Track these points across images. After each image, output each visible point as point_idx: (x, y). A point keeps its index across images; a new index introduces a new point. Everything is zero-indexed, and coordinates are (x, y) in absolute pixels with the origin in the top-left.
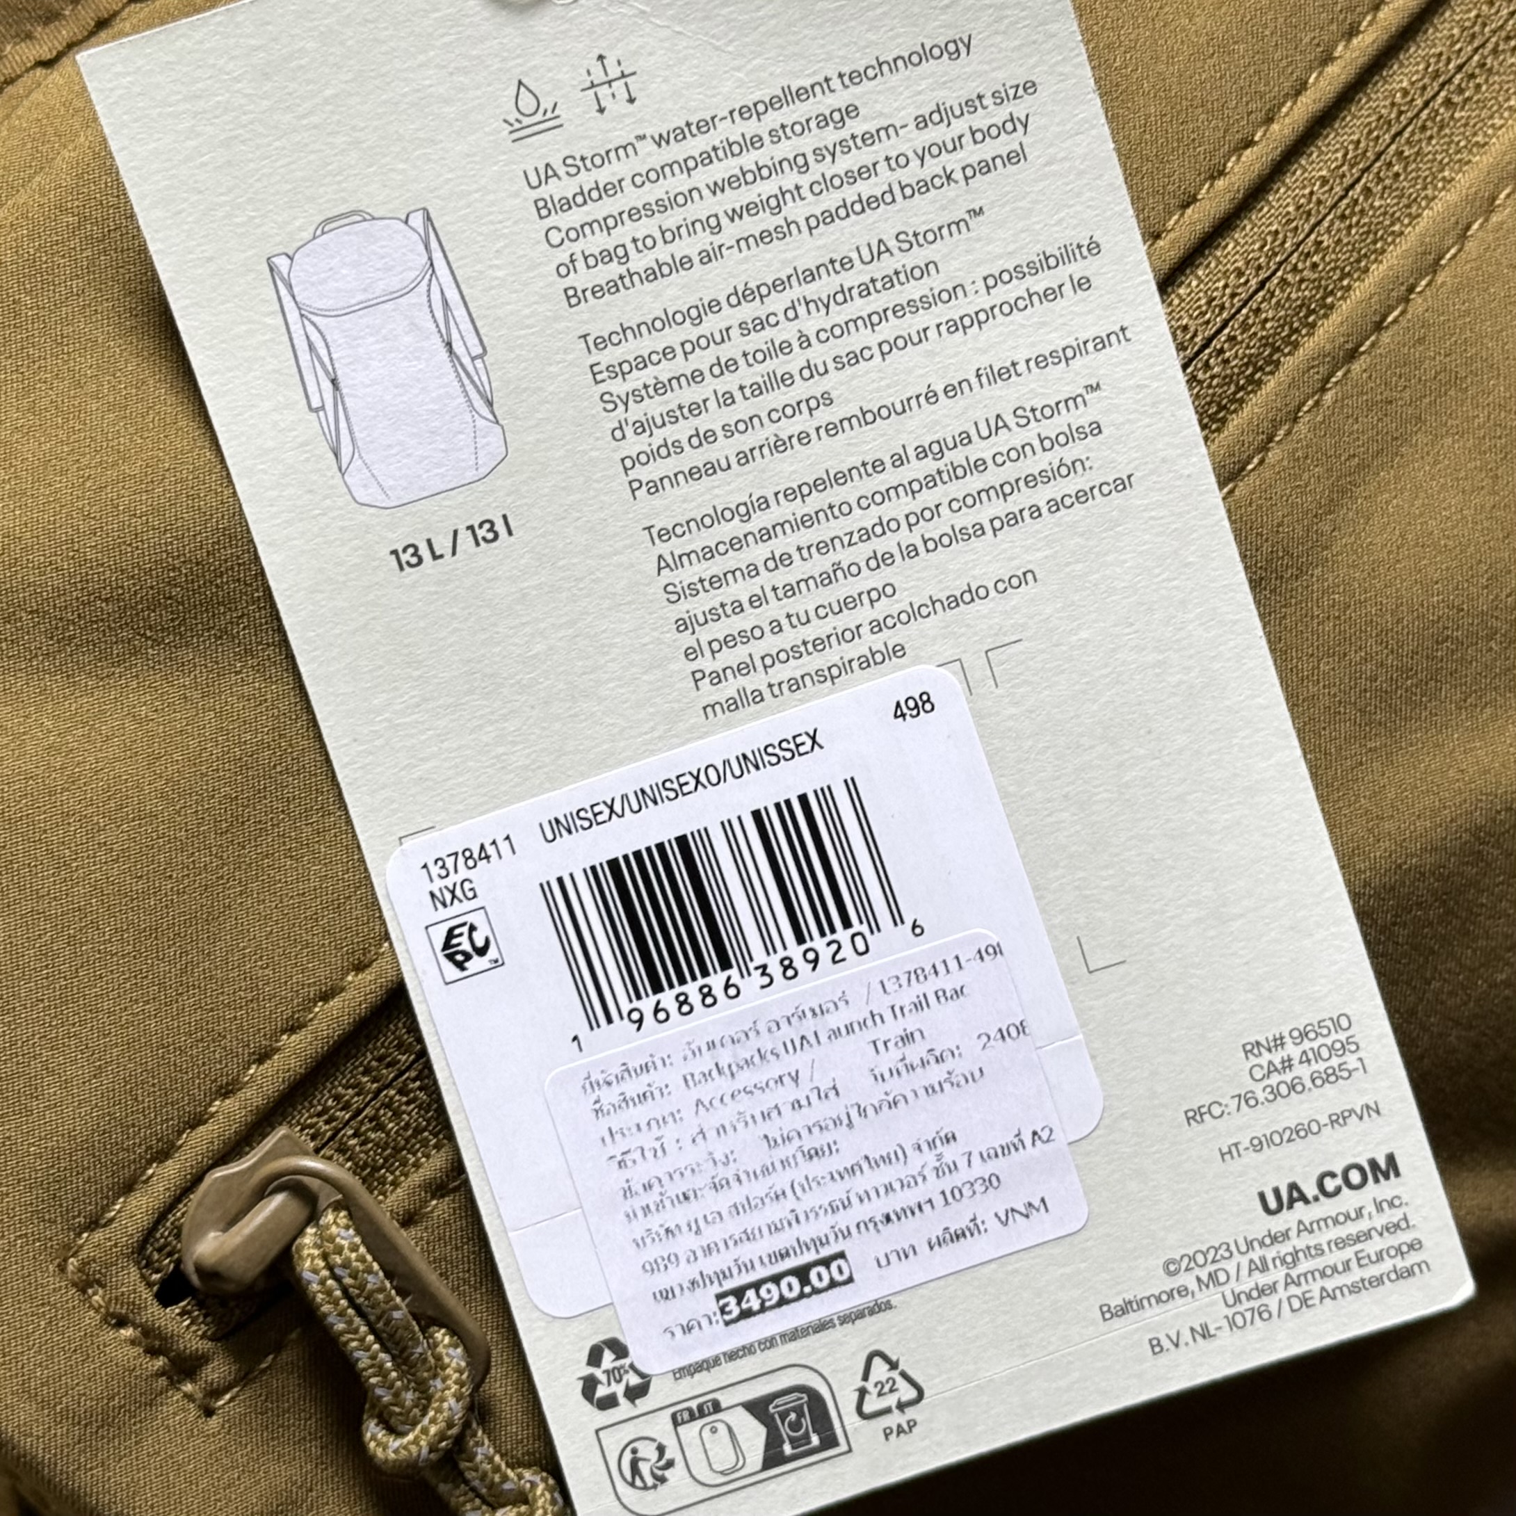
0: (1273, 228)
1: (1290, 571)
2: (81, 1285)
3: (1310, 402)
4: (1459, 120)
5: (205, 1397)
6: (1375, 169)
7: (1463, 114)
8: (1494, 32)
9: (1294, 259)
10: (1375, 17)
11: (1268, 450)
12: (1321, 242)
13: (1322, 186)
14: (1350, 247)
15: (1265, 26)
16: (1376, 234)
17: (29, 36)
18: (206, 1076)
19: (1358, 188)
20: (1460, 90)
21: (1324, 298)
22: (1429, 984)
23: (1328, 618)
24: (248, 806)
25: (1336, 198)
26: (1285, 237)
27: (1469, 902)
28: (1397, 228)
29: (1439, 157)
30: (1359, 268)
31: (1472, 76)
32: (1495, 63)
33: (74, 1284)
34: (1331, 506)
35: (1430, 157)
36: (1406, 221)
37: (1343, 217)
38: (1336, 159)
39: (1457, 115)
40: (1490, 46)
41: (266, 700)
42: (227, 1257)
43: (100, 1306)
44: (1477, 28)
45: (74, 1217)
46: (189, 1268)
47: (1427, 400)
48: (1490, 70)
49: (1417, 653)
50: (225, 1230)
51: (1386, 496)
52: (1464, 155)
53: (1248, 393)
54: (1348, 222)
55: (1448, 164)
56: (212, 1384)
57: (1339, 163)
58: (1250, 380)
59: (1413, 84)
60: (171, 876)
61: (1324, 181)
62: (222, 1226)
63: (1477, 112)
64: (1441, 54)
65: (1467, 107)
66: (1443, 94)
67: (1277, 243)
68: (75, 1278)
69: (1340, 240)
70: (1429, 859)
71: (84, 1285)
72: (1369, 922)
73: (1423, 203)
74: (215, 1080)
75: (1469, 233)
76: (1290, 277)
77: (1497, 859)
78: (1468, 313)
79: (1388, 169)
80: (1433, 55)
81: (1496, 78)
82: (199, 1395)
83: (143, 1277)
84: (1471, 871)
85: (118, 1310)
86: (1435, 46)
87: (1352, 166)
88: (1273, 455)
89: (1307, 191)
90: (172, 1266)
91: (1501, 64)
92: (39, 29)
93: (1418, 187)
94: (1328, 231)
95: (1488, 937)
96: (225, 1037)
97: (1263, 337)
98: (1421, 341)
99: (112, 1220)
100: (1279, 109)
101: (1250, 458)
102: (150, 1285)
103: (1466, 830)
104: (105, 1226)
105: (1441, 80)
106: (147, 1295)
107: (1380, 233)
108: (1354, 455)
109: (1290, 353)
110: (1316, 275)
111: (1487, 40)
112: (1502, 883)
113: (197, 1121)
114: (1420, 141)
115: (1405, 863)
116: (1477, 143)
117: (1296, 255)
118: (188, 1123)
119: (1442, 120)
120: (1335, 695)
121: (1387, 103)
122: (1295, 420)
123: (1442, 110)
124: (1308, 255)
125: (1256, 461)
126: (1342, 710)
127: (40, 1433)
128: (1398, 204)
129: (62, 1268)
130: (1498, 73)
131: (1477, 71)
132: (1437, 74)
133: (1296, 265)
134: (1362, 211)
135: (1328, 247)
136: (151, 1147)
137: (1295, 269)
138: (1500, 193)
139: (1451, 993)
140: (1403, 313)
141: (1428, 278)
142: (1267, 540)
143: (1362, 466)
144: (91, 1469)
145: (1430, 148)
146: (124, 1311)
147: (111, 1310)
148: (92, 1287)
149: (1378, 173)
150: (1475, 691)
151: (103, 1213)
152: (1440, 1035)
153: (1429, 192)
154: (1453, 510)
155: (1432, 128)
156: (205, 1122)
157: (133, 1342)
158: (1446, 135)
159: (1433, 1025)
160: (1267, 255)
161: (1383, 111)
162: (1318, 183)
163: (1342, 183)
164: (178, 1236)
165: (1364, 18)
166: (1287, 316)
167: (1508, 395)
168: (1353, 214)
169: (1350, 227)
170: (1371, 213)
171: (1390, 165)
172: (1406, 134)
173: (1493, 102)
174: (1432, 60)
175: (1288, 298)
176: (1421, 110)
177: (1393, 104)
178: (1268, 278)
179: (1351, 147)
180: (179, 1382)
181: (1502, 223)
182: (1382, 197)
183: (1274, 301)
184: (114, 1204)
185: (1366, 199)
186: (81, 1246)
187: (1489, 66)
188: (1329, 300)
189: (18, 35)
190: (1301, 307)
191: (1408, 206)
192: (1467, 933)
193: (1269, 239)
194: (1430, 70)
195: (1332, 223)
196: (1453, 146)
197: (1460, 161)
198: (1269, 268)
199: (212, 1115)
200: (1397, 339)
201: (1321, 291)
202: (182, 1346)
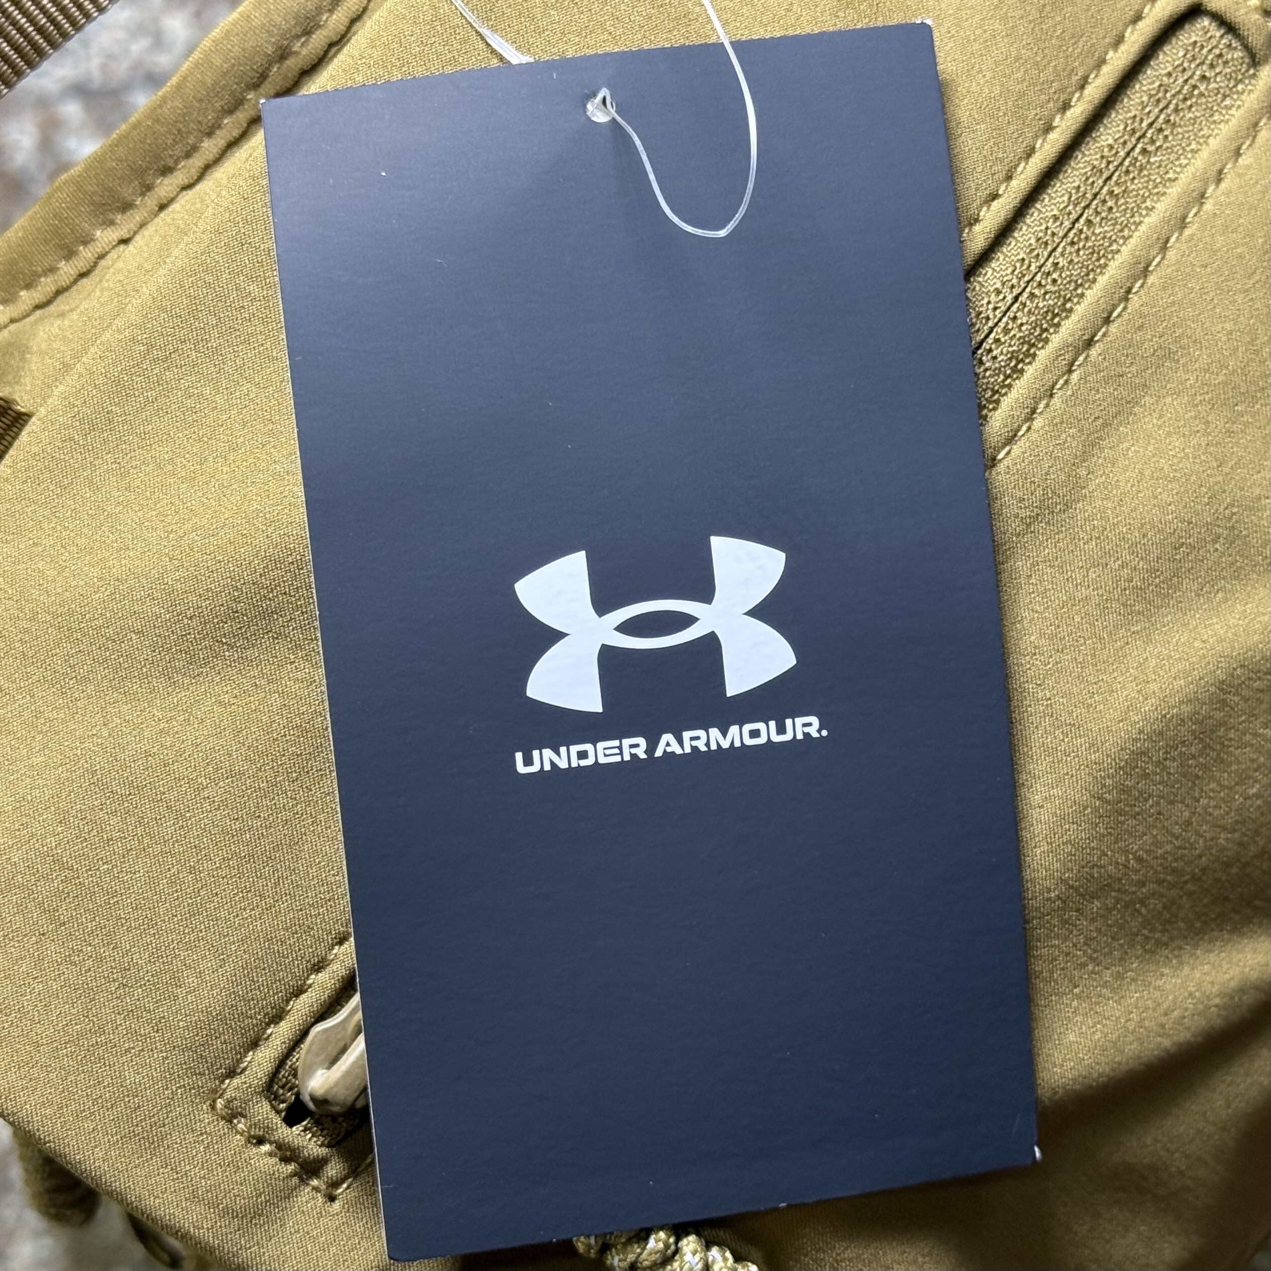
0: (1020, 257)
1: (1058, 507)
2: (228, 1118)
3: (1061, 382)
4: (1154, 163)
5: (327, 1188)
6: (1093, 206)
7: (1156, 159)
8: (1173, 96)
9: (1038, 278)
10: (1081, 94)
11: (1033, 420)
12: (1058, 263)
13: (1055, 222)
14: (1080, 265)
15: (999, 109)
16: (1098, 253)
17: (112, 223)
18: (302, 958)
19: (1082, 221)
20: (1153, 141)
21: (1064, 304)
22: (1198, 801)
23: (1091, 539)
24: (310, 759)
25: (1066, 230)
26: (1030, 262)
27: (1220, 737)
28: (1114, 247)
29: (1141, 192)
30: (1089, 280)
31: (1161, 130)
32: (1177, 119)
33: (223, 1118)
34: (1085, 457)
35: (1135, 193)
36: (1121, 242)
37: (1072, 243)
38: (1063, 202)
39: (1152, 160)
40: (1172, 107)
41: (315, 681)
42: (332, 1088)
43: (244, 1131)
44: (1160, 95)
45: (218, 1069)
46: (306, 1098)
47: (1150, 372)
48: (1174, 124)
49: (1161, 558)
50: (329, 1068)
51: (1126, 445)
52: (1161, 189)
53: (1014, 380)
54: (1076, 247)
55: (1149, 197)
56: (332, 1178)
57: (1065, 204)
58: (1015, 370)
59: (1116, 140)
60: (259, 816)
61: (1056, 218)
62: (327, 1065)
63: (1167, 156)
64: (1135, 117)
65: (1159, 154)
66: (1140, 146)
67: (1024, 267)
68: (224, 1113)
69: (1072, 261)
70: (1186, 709)
71: (231, 1116)
72: (1147, 759)
73: (1133, 228)
74: (310, 961)
75: (1169, 245)
76: (1036, 291)
77: (1238, 704)
78: (1173, 303)
79: (1103, 205)
80: (1130, 118)
81: (1180, 130)
82: (324, 1187)
83: (273, 1107)
84: (1218, 715)
85: (257, 1133)
86: (1130, 111)
87: (1075, 205)
88: (1038, 423)
89: (1043, 227)
90: (293, 1097)
91: (1181, 119)
92: (119, 217)
93: (1128, 216)
94: (1062, 255)
95: (1239, 763)
96: (313, 929)
97: (1020, 337)
98: (1140, 328)
99: (245, 1069)
100: (1015, 169)
101: (1020, 427)
102: (278, 1112)
103: (1212, 685)
104: (241, 1073)
105: (1137, 135)
106: (277, 1120)
107: (1102, 253)
108: (1098, 418)
109: (1043, 347)
110: (1056, 288)
111: (1170, 102)
112: (1244, 721)
113: (299, 992)
114: (1126, 182)
115: (1169, 713)
116: (1169, 179)
117: (1039, 275)
118: (293, 993)
119: (1141, 165)
120: (1102, 595)
121: (1098, 156)
122: (1052, 396)
123: (1140, 158)
124: (1049, 274)
125: (1024, 428)
126: (1109, 605)
127: (209, 1226)
128: (1113, 230)
129: (213, 1107)
130: (1180, 126)
131: (1164, 126)
132: (1134, 131)
133: (1040, 282)
134: (1087, 238)
135: (1063, 267)
136: (268, 1014)
137: (1040, 285)
138: (1188, 213)
139: (1215, 807)
140: (1125, 309)
141: (1141, 281)
142: (1039, 486)
143: (1105, 425)
144: (250, 1248)
145: (1133, 186)
146: (261, 1133)
147: (252, 1133)
148: (236, 1118)
149: (1096, 209)
150: (1209, 582)
151: (238, 1065)
152: (1212, 839)
153: (1137, 219)
154: (1177, 450)
155: (1133, 172)
156: (306, 991)
157: (271, 1154)
158: (1145, 176)
159: (1205, 832)
160: (1017, 277)
161: (1095, 163)
162: (1051, 221)
163: (1069, 219)
164: (295, 1076)
165: (1073, 95)
166: (1037, 320)
167: (1210, 361)
168: (1080, 240)
169: (1079, 250)
170: (1093, 238)
171: (1104, 202)
172: (1115, 178)
173: (1178, 147)
174: (1129, 122)
175: (1037, 307)
176: (1124, 159)
177: (1102, 157)
178: (1020, 294)
179: (1073, 191)
180: (307, 1179)
181: (1193, 235)
182: (1101, 226)
183: (1026, 310)
184: (245, 1057)
185: (1089, 229)
186: (225, 1090)
187: (1172, 121)
188: (1068, 305)
189: (104, 223)
190: (1047, 312)
191: (1121, 231)
192: (1222, 761)
193: (1018, 265)
194: (1128, 129)
195: (1064, 247)
196: (1151, 183)
197: (1157, 193)
198: (1019, 286)
199: (310, 986)
200: (1122, 328)
201: (1062, 299)
202: (306, 1154)
